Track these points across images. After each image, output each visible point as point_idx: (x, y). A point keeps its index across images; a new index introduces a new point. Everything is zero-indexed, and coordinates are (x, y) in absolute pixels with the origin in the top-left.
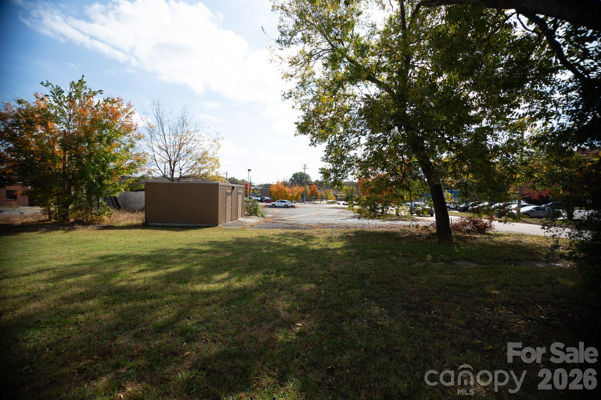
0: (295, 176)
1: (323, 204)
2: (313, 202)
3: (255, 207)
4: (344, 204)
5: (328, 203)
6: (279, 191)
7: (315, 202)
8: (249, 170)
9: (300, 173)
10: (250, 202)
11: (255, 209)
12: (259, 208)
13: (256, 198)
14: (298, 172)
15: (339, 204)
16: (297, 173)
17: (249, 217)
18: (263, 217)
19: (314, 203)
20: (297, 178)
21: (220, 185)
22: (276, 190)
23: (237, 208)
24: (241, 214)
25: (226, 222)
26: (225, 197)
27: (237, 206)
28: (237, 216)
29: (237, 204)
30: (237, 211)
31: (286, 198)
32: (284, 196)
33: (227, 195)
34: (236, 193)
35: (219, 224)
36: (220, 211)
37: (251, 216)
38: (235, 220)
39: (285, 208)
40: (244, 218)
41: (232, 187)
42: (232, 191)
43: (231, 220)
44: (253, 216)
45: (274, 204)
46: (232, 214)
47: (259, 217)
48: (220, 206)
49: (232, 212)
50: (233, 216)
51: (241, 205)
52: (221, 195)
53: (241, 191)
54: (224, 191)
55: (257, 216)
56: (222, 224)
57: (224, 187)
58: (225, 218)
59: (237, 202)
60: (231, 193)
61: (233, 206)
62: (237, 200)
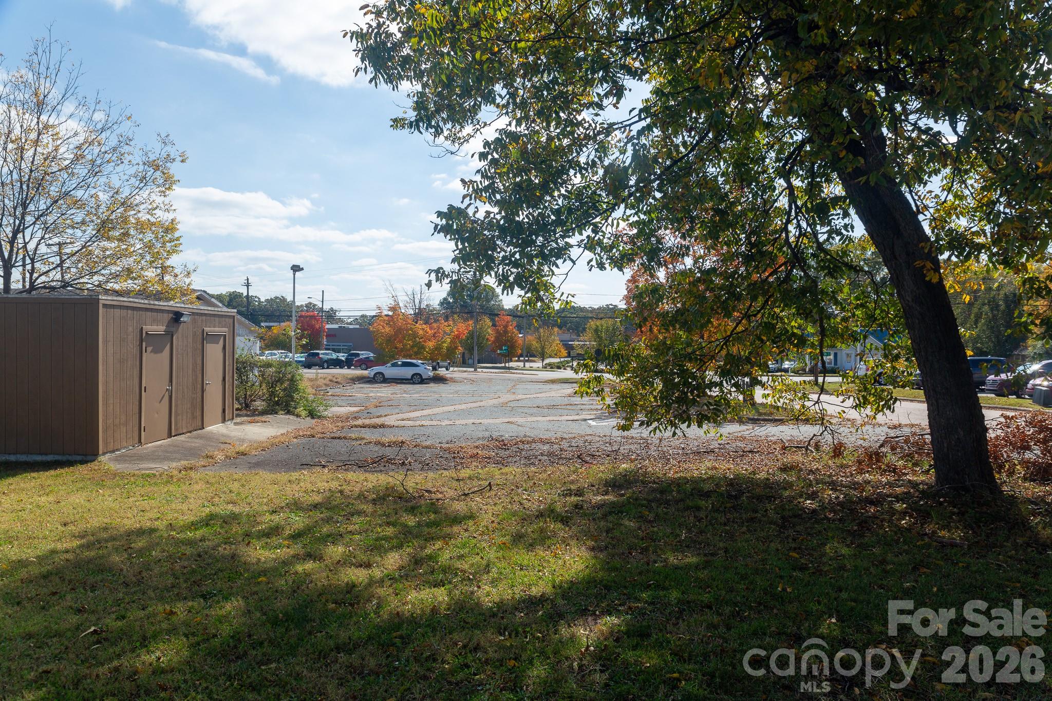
1: (531, 369)
3: (286, 384)
5: (547, 366)
6: (397, 335)
7: (508, 364)
11: (286, 389)
12: (301, 386)
18: (312, 417)
21: (105, 306)
22: (388, 329)
23: (199, 391)
24: (220, 410)
25: (140, 441)
26: (136, 351)
27: (200, 382)
28: (199, 418)
29: (200, 376)
30: (199, 400)
31: (417, 355)
32: (412, 347)
33: (144, 344)
34: (195, 334)
35: (104, 454)
36: (106, 404)
37: (271, 414)
38: (190, 432)
39: (414, 383)
40: (236, 424)
41: (171, 315)
42: (172, 329)
43: (170, 436)
44: (276, 413)
45: (382, 374)
46: (176, 412)
47: (298, 416)
48: (106, 383)
49: (176, 406)
50: (180, 417)
51: (221, 379)
52: (110, 344)
53: (217, 329)
54: (130, 329)
55: (293, 414)
56: (118, 450)
57: (130, 312)
58: (136, 428)
59: (199, 367)
60: (170, 334)
61: (177, 383)
62: (199, 362)
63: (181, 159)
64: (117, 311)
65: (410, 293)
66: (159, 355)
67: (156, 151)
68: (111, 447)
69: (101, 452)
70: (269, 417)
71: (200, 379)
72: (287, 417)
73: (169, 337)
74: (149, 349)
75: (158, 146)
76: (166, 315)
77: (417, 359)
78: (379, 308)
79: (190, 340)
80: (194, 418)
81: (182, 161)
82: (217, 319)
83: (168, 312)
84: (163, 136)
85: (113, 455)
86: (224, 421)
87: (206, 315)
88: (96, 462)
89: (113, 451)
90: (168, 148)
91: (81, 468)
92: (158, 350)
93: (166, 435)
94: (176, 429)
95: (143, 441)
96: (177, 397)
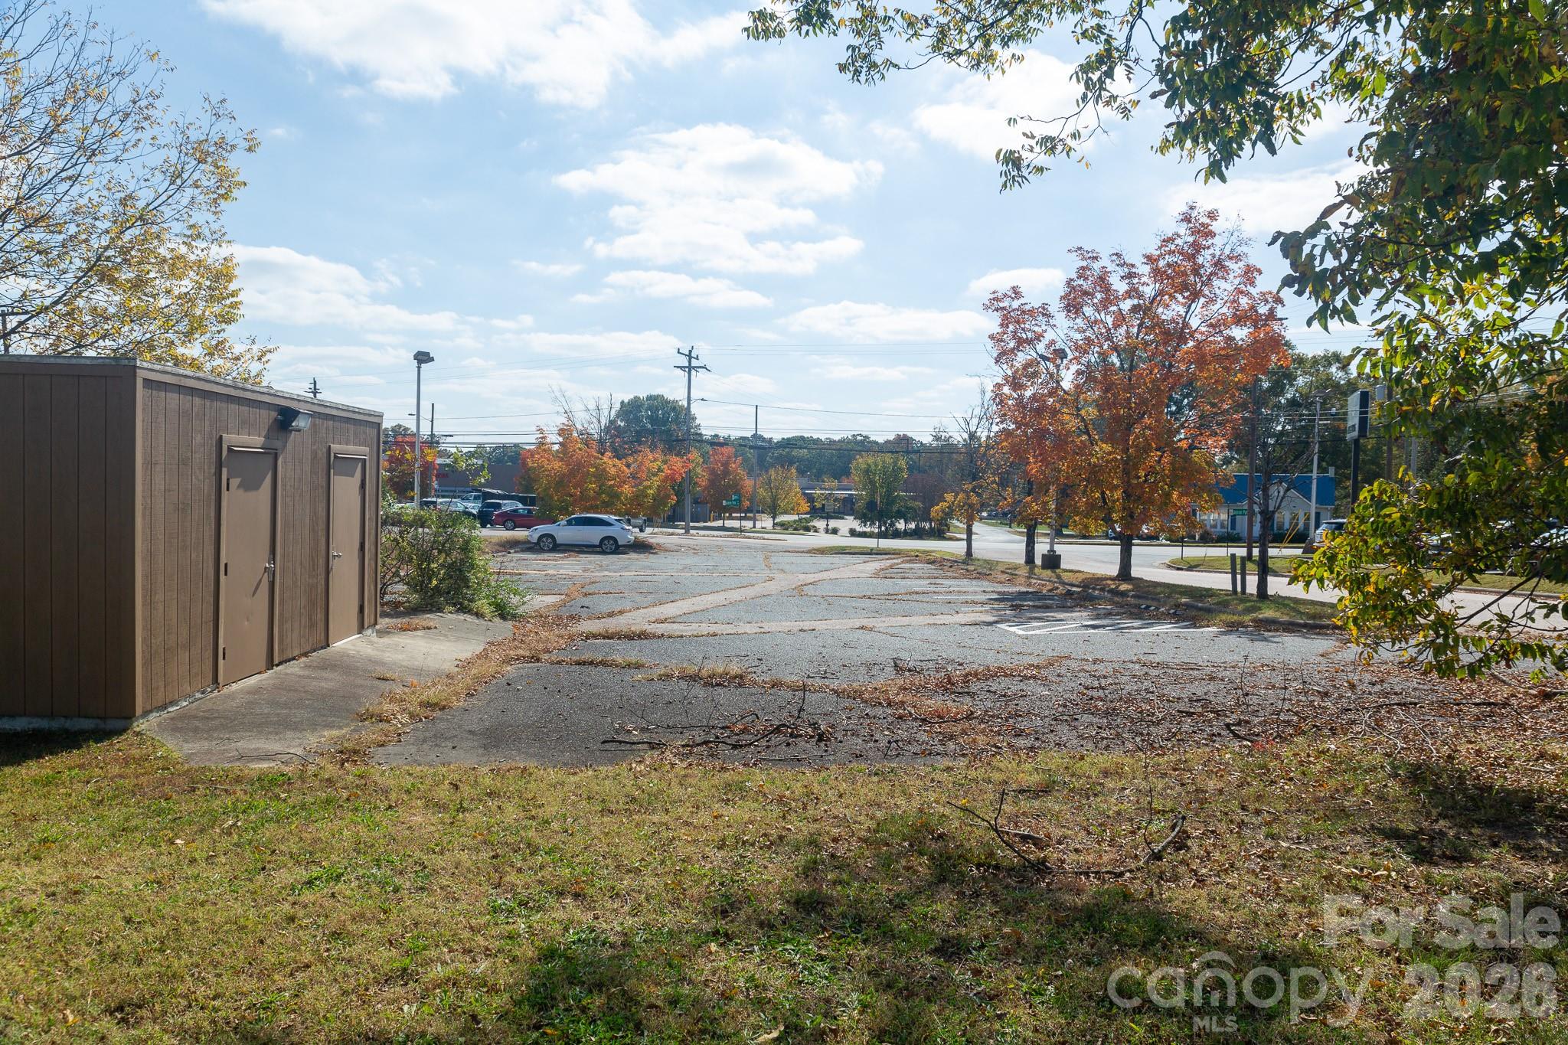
0: (630, 409)
1: (764, 530)
2: (719, 523)
3: (455, 555)
4: (853, 533)
5: (784, 526)
6: (572, 473)
7: (729, 523)
8: (423, 358)
9: (650, 398)
10: (421, 522)
11: (452, 566)
12: (480, 560)
13: (459, 505)
14: (643, 395)
15: (835, 531)
16: (637, 399)
17: (416, 620)
18: (503, 617)
19: (723, 528)
20: (638, 420)
21: (148, 382)
22: (557, 465)
23: (321, 570)
24: (356, 609)
25: (215, 681)
26: (208, 487)
27: (323, 552)
28: (321, 625)
29: (323, 540)
30: (321, 588)
31: (607, 507)
32: (598, 494)
33: (225, 471)
34: (315, 453)
35: (146, 713)
36: (149, 604)
37: (431, 611)
38: (305, 655)
39: (604, 553)
40: (381, 633)
41: (274, 414)
42: (278, 444)
43: (271, 664)
44: (440, 610)
45: (551, 536)
46: (281, 615)
47: (479, 615)
48: (150, 555)
49: (282, 602)
50: (288, 626)
51: (357, 545)
52: (159, 468)
53: (351, 448)
54: (198, 439)
55: (469, 611)
56: (173, 703)
57: (197, 401)
58: (209, 653)
59: (322, 526)
60: (272, 454)
61: (283, 556)
62: (322, 513)
63: (246, 145)
64: (173, 398)
65: (592, 406)
66: (252, 494)
67: (202, 127)
68: (159, 698)
69: (139, 711)
70: (431, 619)
71: (323, 547)
72: (462, 617)
73: (270, 459)
74: (235, 482)
75: (206, 119)
76: (264, 412)
77: (607, 513)
78: (541, 431)
79: (307, 468)
80: (312, 625)
81: (250, 149)
82: (351, 427)
83: (270, 406)
84: (214, 101)
85: (164, 714)
86: (361, 628)
87: (333, 417)
88: (128, 736)
89: (164, 707)
90: (223, 125)
91: (97, 751)
92: (250, 485)
93: (262, 662)
94: (282, 651)
95: (221, 679)
96: (282, 584)
